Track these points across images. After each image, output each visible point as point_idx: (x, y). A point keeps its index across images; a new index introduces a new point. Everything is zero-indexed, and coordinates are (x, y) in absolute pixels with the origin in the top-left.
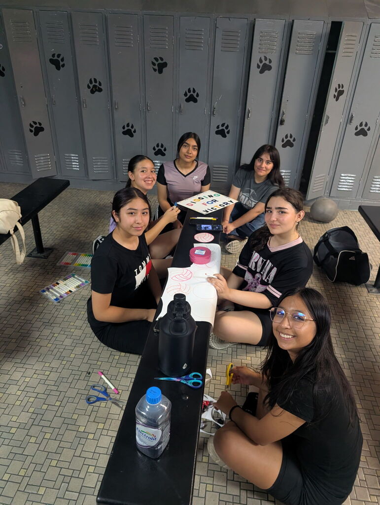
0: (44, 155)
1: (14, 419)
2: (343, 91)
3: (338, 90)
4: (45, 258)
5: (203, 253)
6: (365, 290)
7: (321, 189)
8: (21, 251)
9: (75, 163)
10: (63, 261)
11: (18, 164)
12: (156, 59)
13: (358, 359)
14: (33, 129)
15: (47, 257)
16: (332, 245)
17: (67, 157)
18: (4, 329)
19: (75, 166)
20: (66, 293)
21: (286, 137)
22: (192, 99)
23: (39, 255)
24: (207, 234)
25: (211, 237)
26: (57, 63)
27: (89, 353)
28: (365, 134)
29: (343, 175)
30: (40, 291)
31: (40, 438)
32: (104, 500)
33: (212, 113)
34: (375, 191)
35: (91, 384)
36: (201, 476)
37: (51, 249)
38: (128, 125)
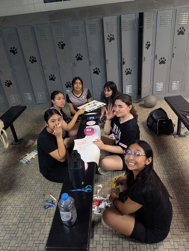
0: (14, 95)
1: (11, 221)
2: (150, 44)
3: (147, 44)
4: (19, 144)
5: (90, 130)
6: (173, 137)
7: (148, 92)
8: (6, 143)
9: (29, 97)
10: (28, 144)
11: (2, 102)
12: (60, 43)
13: (171, 169)
14: (7, 84)
15: (20, 143)
16: (154, 118)
17: (25, 95)
18: (3, 180)
19: (30, 99)
20: (31, 159)
21: (127, 70)
22: (79, 59)
23: (16, 143)
24: (92, 121)
25: (94, 122)
26: (13, 51)
27: (43, 186)
28: (164, 63)
29: (157, 84)
30: (18, 160)
31: (24, 228)
32: (48, 248)
33: (90, 64)
34: (174, 89)
35: (45, 200)
36: (100, 234)
37: (22, 140)
38: (51, 75)
